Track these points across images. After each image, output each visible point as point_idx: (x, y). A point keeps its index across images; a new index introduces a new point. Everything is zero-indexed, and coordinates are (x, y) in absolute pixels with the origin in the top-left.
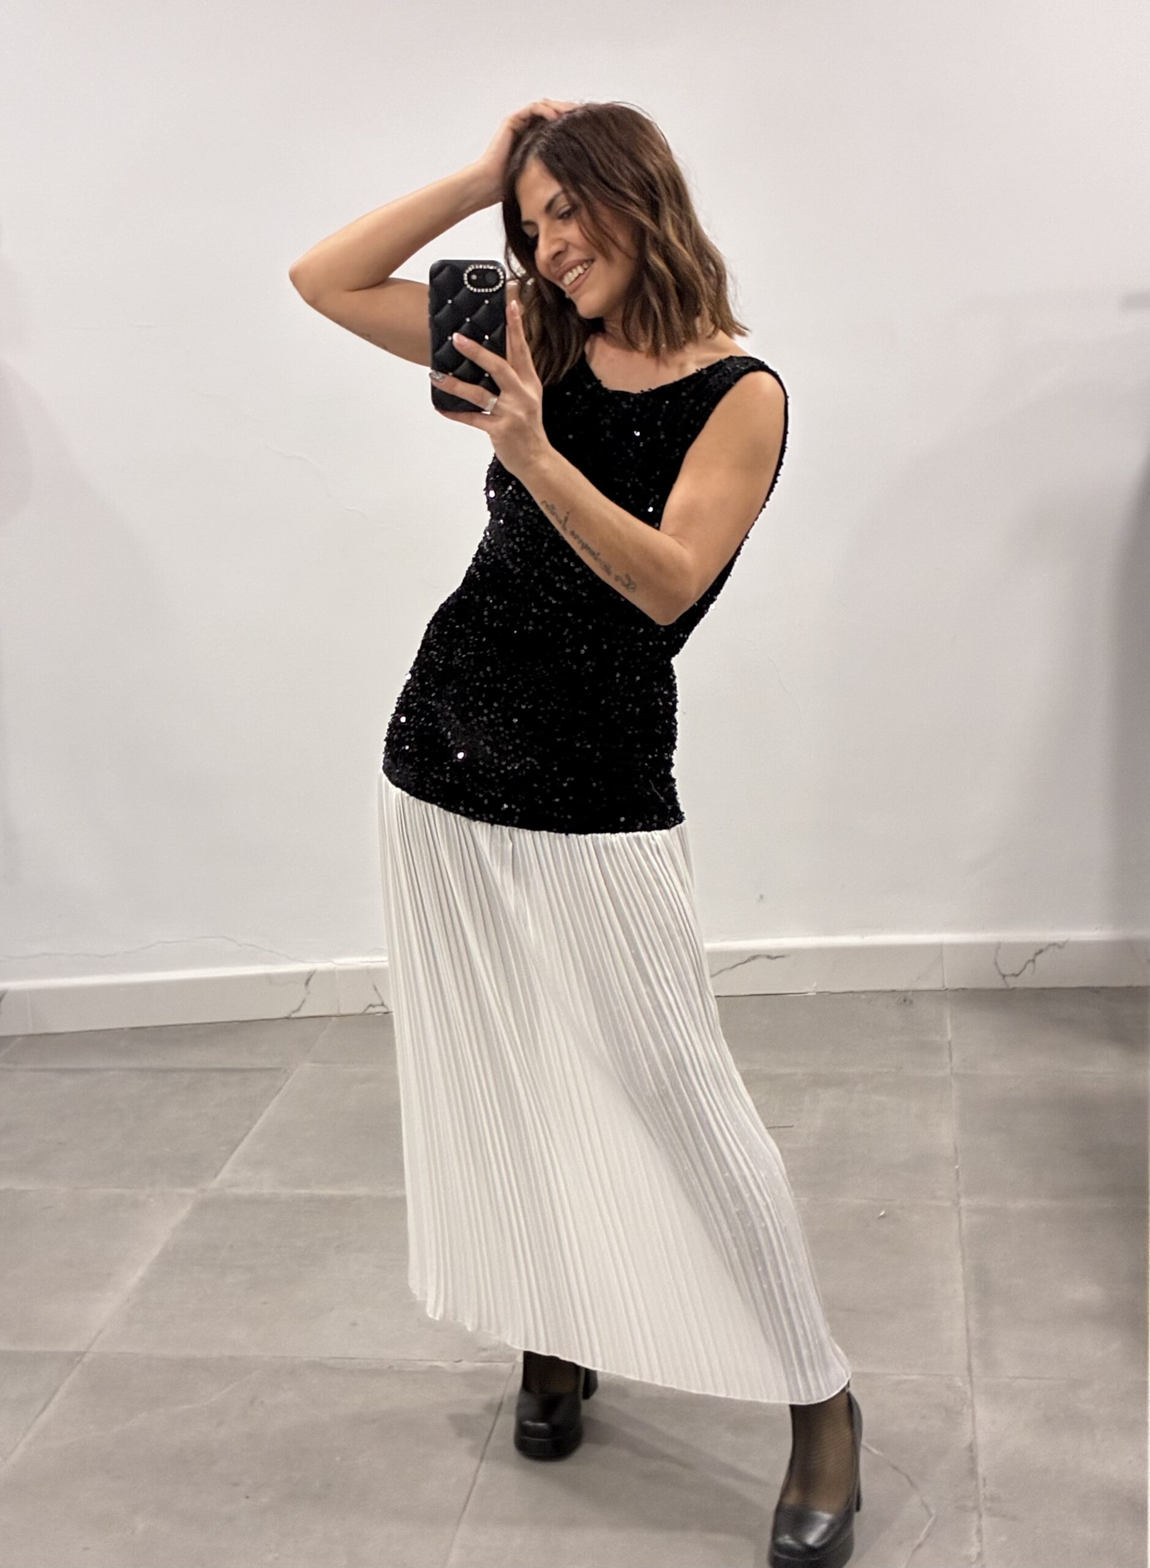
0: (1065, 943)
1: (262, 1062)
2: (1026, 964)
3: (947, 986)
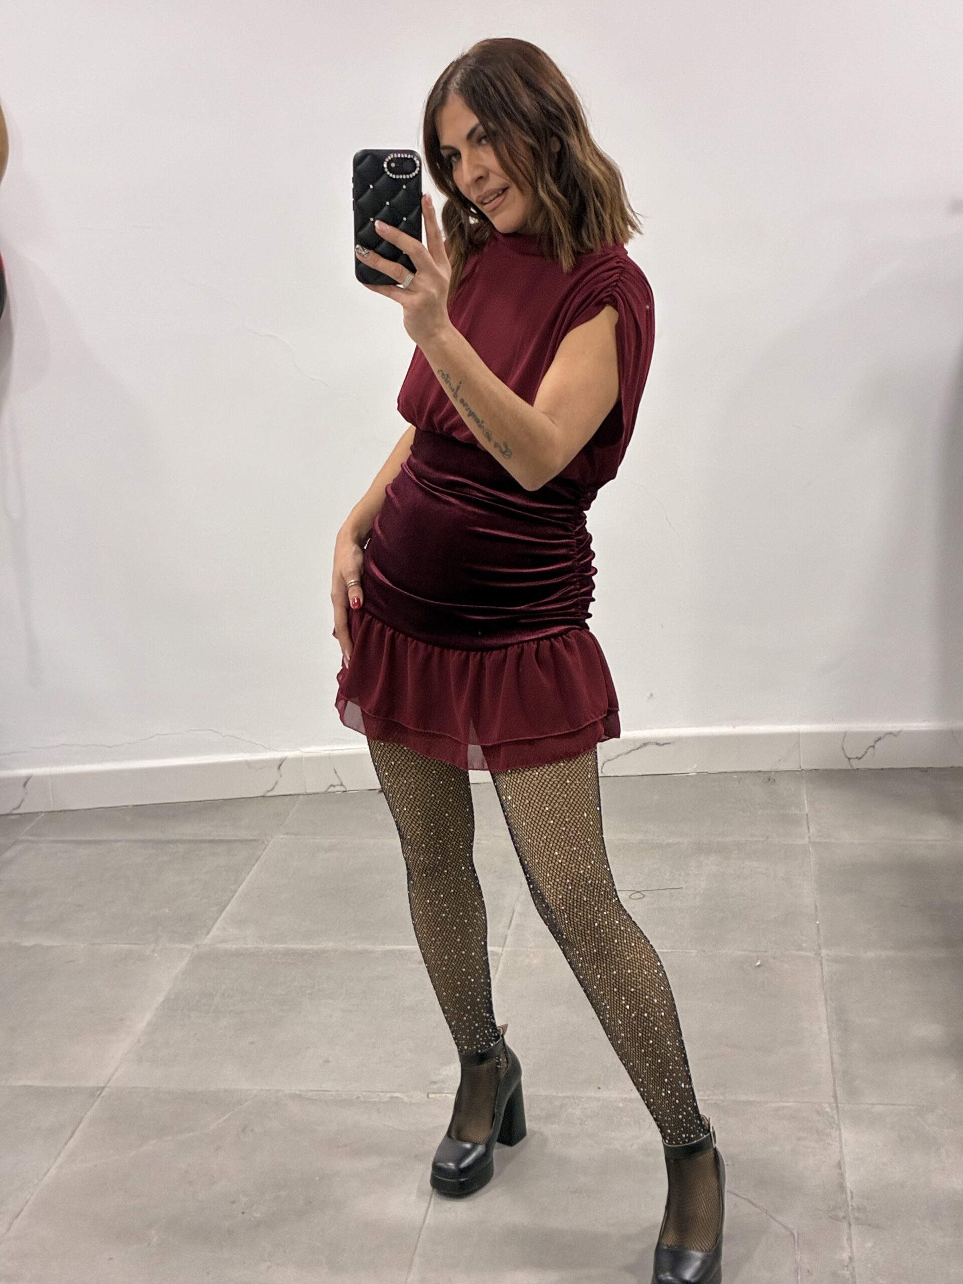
0: (899, 732)
1: (243, 834)
2: (868, 749)
3: (802, 768)
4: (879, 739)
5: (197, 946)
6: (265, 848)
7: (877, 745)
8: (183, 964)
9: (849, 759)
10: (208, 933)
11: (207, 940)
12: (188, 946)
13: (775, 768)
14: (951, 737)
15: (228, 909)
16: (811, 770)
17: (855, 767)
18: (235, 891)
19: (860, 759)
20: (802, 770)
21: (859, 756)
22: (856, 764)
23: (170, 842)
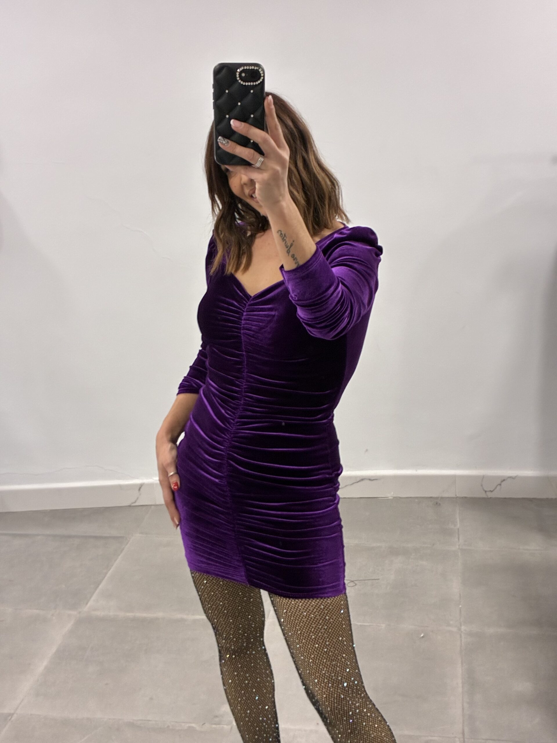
0: (516, 477)
1: (114, 533)
2: (497, 486)
3: (457, 496)
4: (504, 480)
5: (80, 613)
6: (128, 543)
7: (503, 484)
8: (69, 626)
9: (486, 492)
10: (87, 604)
11: (86, 609)
12: (74, 613)
13: (440, 496)
14: (548, 480)
15: (100, 587)
16: (462, 498)
17: (489, 497)
18: (106, 573)
19: (492, 491)
20: (457, 497)
21: (492, 490)
22: (490, 495)
23: (69, 537)
